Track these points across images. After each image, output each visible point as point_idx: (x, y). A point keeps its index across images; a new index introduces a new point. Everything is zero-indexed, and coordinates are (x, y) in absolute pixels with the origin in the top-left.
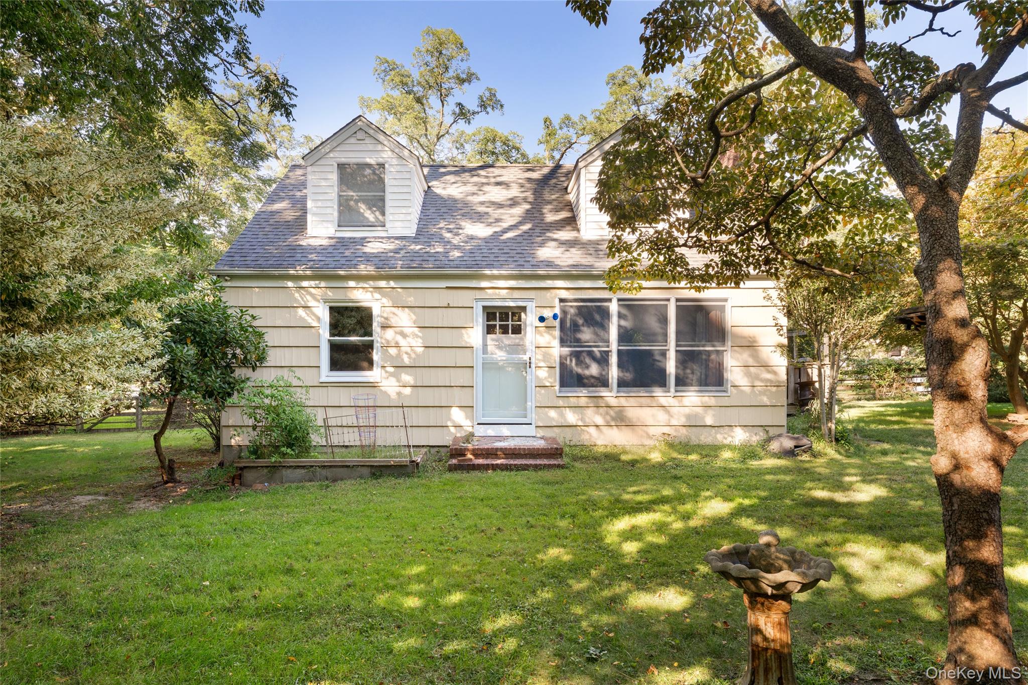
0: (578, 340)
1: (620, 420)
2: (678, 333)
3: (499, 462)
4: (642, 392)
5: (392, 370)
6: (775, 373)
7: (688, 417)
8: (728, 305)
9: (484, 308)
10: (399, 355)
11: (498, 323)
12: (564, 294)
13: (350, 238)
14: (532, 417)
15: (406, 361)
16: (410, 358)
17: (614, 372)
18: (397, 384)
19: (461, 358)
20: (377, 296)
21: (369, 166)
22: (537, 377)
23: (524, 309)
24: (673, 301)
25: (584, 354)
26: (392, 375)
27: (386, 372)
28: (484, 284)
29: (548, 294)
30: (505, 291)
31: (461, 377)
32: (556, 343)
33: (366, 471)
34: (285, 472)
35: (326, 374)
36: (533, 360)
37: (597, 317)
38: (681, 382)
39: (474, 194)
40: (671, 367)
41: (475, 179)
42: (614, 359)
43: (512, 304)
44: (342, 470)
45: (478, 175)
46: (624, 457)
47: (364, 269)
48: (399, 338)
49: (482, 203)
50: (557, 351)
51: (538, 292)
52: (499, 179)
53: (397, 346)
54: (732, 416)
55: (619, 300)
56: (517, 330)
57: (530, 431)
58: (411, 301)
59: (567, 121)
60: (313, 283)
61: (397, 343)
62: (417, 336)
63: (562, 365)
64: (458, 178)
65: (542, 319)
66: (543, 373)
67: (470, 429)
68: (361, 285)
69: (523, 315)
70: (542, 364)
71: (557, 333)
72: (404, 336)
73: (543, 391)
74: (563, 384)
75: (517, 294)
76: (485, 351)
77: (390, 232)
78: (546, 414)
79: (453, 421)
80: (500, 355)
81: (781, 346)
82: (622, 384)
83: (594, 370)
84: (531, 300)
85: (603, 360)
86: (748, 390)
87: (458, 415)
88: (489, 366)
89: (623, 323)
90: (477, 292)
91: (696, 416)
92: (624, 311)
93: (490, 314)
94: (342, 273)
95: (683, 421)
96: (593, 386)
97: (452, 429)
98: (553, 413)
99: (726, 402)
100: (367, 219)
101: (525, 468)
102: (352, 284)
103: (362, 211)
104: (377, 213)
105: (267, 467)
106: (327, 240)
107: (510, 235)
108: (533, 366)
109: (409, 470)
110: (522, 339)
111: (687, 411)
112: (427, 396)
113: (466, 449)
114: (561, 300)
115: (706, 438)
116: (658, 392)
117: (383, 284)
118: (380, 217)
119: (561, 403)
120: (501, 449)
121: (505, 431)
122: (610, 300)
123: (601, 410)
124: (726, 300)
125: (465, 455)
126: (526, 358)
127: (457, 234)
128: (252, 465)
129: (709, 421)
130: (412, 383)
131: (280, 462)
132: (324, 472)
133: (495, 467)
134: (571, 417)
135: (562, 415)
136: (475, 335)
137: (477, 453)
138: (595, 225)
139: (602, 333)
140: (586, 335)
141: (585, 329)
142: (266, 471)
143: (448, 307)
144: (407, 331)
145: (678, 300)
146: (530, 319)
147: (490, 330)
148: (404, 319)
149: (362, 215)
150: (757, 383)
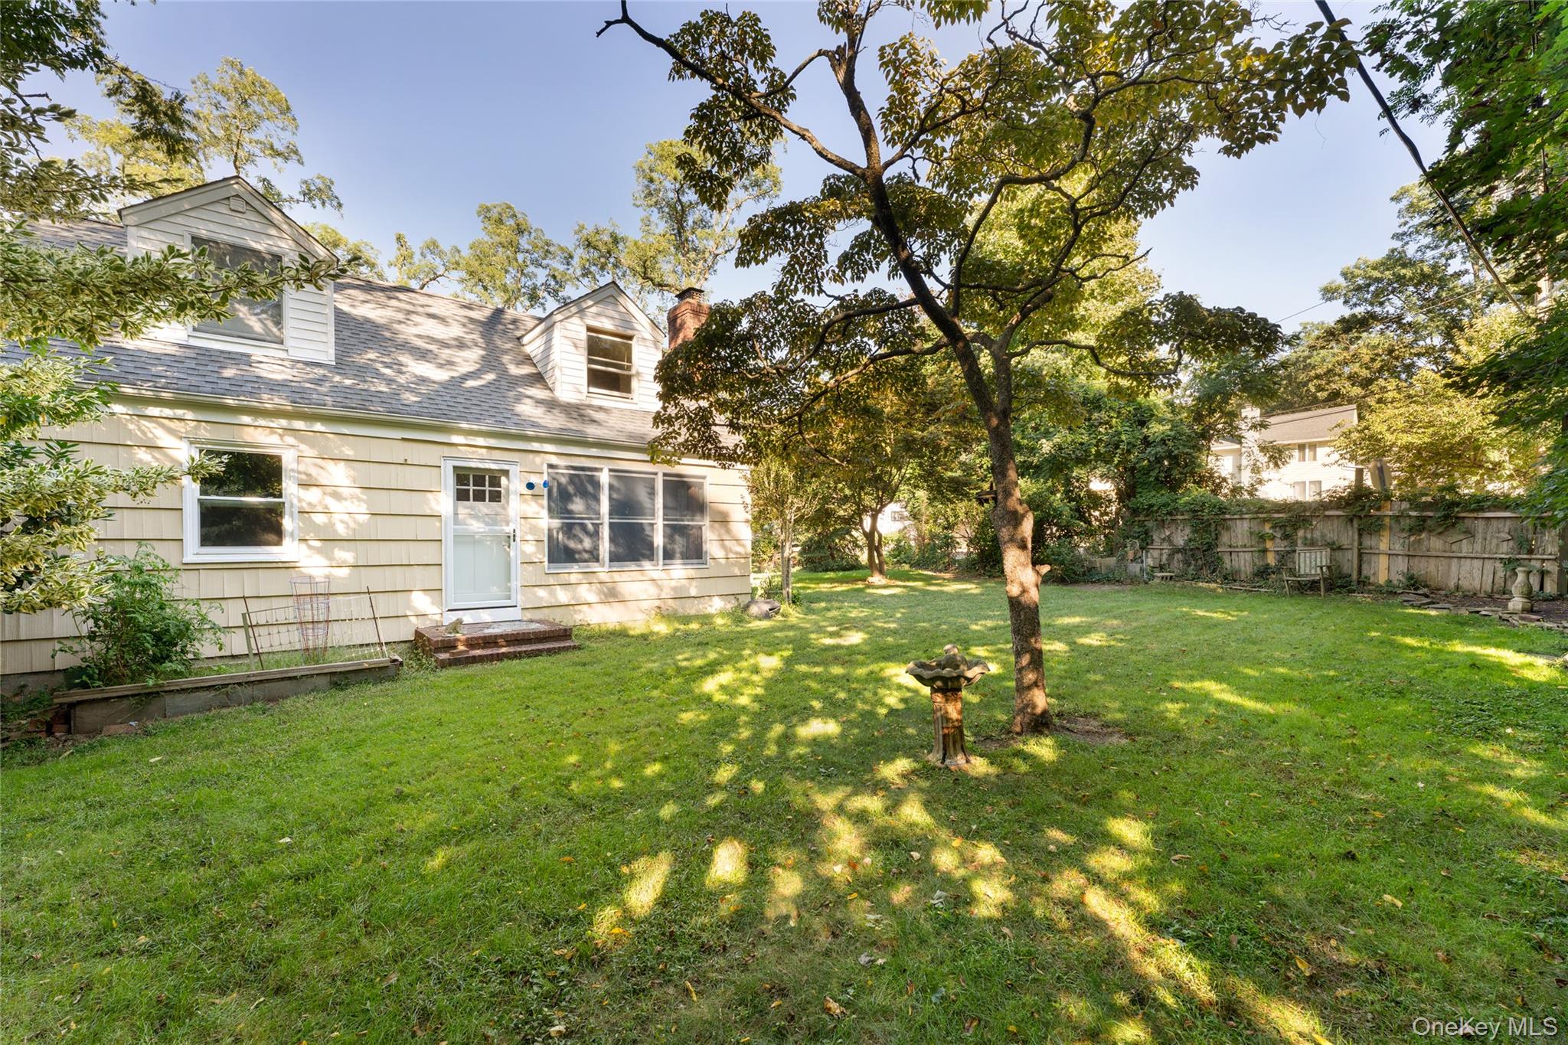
0: (570, 512)
1: (611, 595)
2: (665, 507)
3: (504, 650)
4: (633, 566)
5: (318, 544)
6: (744, 546)
7: (674, 589)
8: (707, 483)
9: (455, 468)
10: (331, 525)
11: (472, 488)
12: (554, 460)
13: (222, 352)
14: (519, 599)
15: (342, 531)
16: (348, 527)
17: (605, 547)
18: (327, 563)
19: (425, 528)
20: (290, 440)
21: (255, 253)
22: (523, 552)
23: (506, 473)
24: (660, 475)
25: (578, 528)
26: (318, 550)
27: (310, 547)
28: (456, 439)
29: (538, 459)
30: (484, 451)
31: (427, 554)
32: (545, 513)
33: (323, 681)
34: (168, 700)
35: (193, 550)
36: (518, 533)
37: (590, 488)
38: (668, 555)
39: (400, 322)
40: (659, 540)
41: (393, 302)
42: (605, 532)
43: (494, 467)
44: (282, 683)
45: (397, 298)
46: (631, 633)
47: (271, 401)
48: (330, 502)
49: (419, 336)
50: (545, 522)
51: (523, 455)
52: (431, 310)
53: (327, 512)
54: (711, 587)
55: (611, 470)
56: (496, 497)
57: (515, 614)
58: (349, 452)
59: (432, 247)
60: (168, 412)
61: (326, 507)
62: (359, 499)
63: (550, 537)
64: (370, 297)
65: (530, 486)
66: (530, 548)
67: (438, 618)
68: (261, 422)
69: (504, 480)
70: (529, 537)
71: (545, 502)
72: (337, 496)
73: (530, 568)
74: (552, 560)
75: (497, 455)
76: (456, 522)
77: (291, 352)
78: (534, 594)
79: (414, 608)
80: (476, 526)
81: (747, 521)
82: (614, 558)
83: (587, 543)
84: (514, 463)
85: (595, 535)
86: (723, 561)
87: (421, 602)
88: (463, 539)
89: (615, 496)
90: (446, 448)
91: (682, 588)
92: (615, 483)
93: (462, 476)
94: (230, 402)
95: (672, 594)
96: (585, 561)
97: (413, 619)
98: (542, 593)
99: (705, 573)
100: (251, 327)
101: (538, 653)
102: (246, 419)
103: (241, 315)
104: (270, 324)
105: (133, 696)
106: (176, 348)
107: (470, 383)
108: (518, 539)
109: (391, 672)
110: (504, 508)
111: (673, 583)
112: (376, 580)
113: (457, 640)
114: (551, 466)
115: (692, 609)
116: (647, 565)
117: (299, 424)
118: (275, 330)
119: (551, 580)
120: (501, 636)
121: (486, 616)
122: (600, 470)
123: (594, 587)
124: (704, 478)
125: (455, 647)
126: (509, 529)
127: (401, 372)
128: (99, 696)
129: (693, 592)
130: (351, 560)
131: (161, 686)
132: (248, 691)
133: (500, 657)
134: (563, 596)
135: (553, 594)
136: (444, 501)
137: (471, 643)
138: (570, 387)
139: (593, 504)
140: (578, 506)
141: (577, 500)
142: (133, 701)
143: (405, 463)
144: (345, 492)
145: (665, 475)
146: (513, 485)
147: (462, 496)
148: (338, 475)
149: (241, 320)
150: (731, 555)
